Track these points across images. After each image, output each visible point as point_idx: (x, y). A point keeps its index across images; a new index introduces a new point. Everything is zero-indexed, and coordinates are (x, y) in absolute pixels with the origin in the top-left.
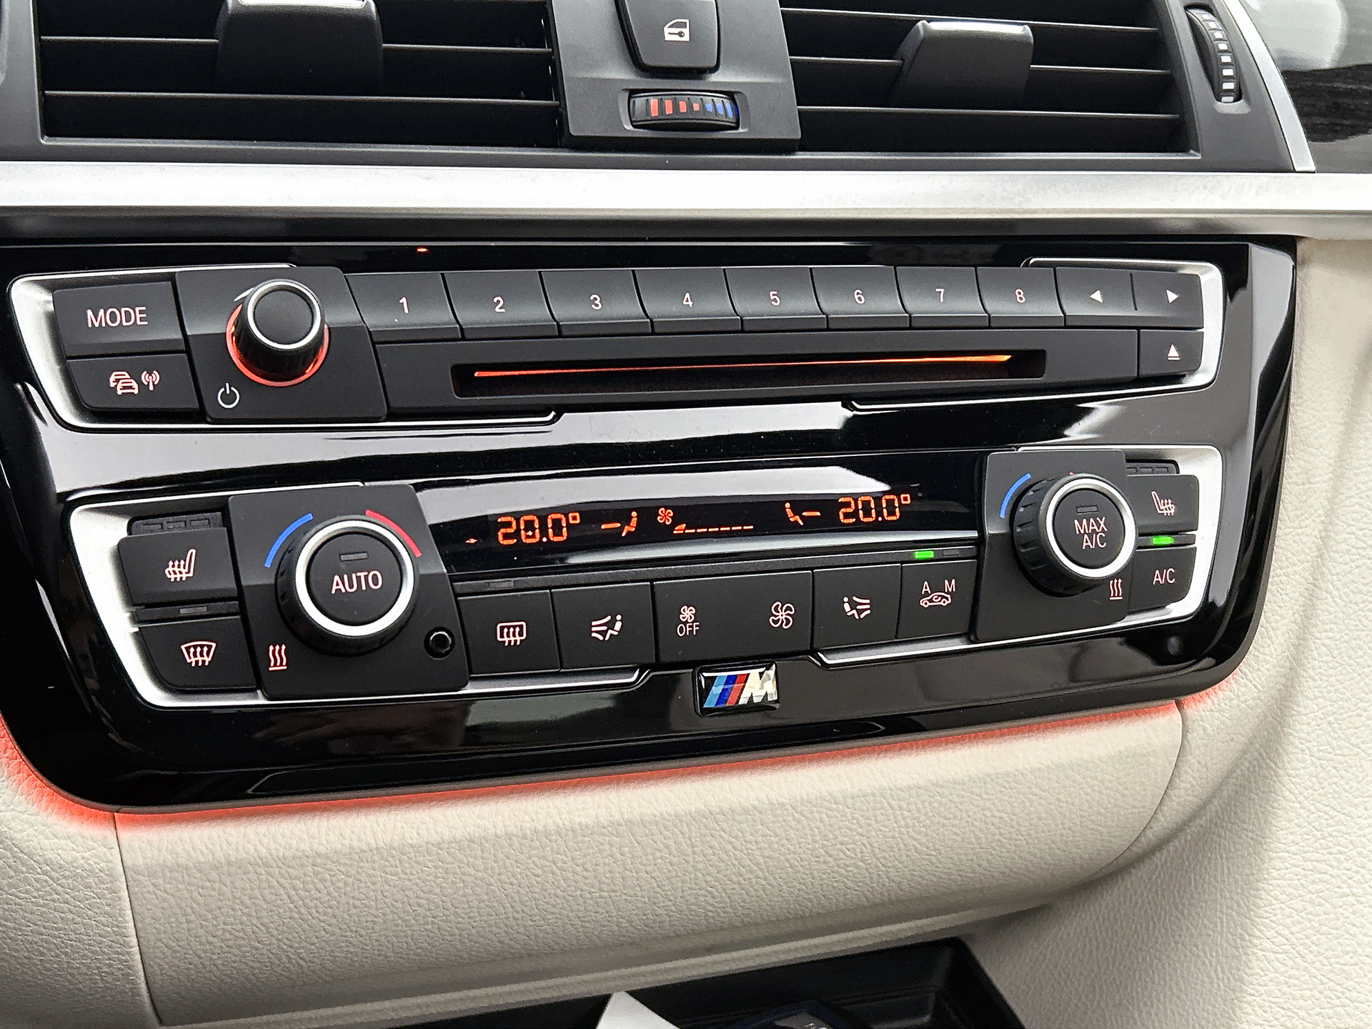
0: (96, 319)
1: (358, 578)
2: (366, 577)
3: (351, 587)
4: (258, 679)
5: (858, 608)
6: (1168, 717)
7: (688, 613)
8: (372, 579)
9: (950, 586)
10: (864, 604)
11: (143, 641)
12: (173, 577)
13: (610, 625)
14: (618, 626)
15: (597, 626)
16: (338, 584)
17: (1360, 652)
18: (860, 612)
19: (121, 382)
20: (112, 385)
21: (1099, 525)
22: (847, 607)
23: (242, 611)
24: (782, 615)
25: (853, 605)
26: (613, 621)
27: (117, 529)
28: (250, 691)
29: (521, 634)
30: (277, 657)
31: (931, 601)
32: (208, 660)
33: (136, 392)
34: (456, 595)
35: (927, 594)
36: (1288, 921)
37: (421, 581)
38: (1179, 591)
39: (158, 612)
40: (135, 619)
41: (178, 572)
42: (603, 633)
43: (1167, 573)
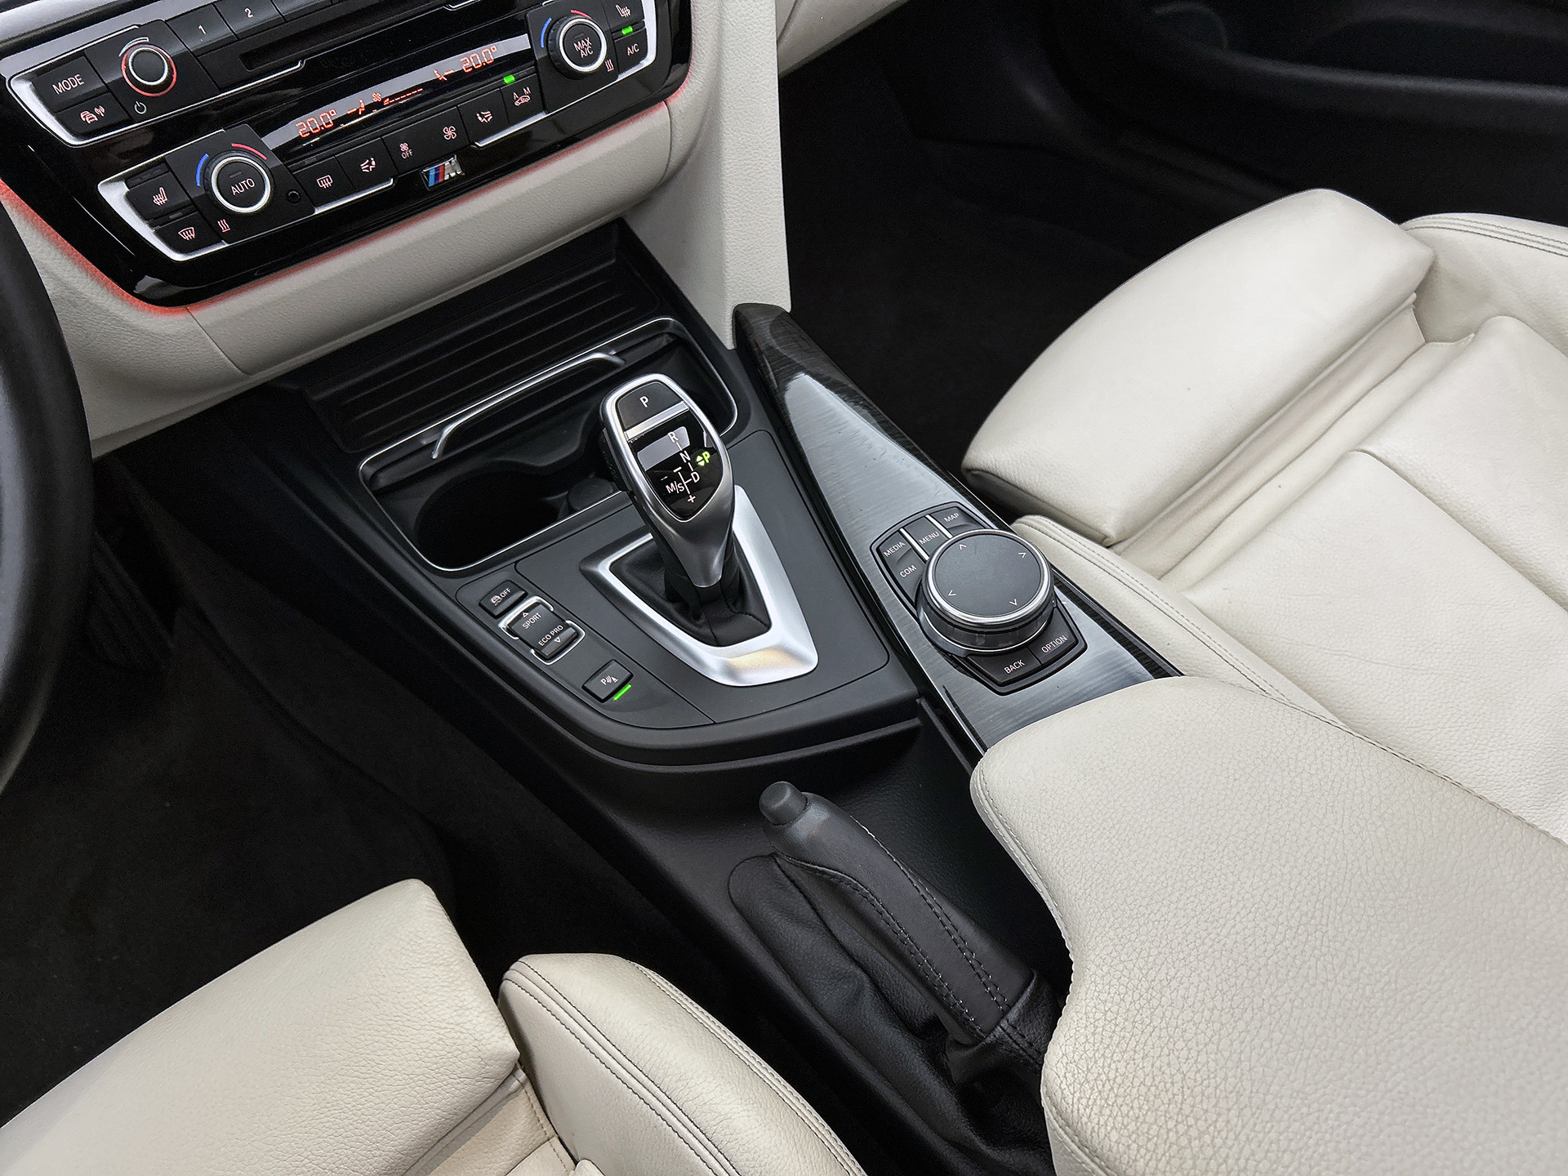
0: (60, 88)
1: (242, 184)
2: (246, 183)
3: (241, 189)
4: (219, 237)
5: (486, 117)
6: (661, 110)
7: (404, 147)
8: (248, 183)
9: (527, 91)
10: (488, 114)
11: (159, 234)
12: (158, 203)
13: (370, 164)
14: (373, 163)
15: (364, 166)
16: (235, 191)
17: (748, 49)
18: (487, 119)
19: (87, 117)
20: (84, 119)
21: (586, 43)
22: (480, 118)
23: (197, 209)
24: (450, 133)
25: (482, 116)
26: (370, 161)
27: (123, 189)
28: (218, 242)
29: (330, 181)
30: (224, 225)
31: (520, 101)
32: (193, 236)
33: (96, 119)
34: (291, 172)
35: (517, 99)
36: (737, 192)
37: (271, 173)
38: (643, 53)
39: (161, 220)
40: (151, 226)
41: (160, 200)
42: (368, 168)
43: (634, 47)
